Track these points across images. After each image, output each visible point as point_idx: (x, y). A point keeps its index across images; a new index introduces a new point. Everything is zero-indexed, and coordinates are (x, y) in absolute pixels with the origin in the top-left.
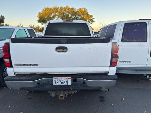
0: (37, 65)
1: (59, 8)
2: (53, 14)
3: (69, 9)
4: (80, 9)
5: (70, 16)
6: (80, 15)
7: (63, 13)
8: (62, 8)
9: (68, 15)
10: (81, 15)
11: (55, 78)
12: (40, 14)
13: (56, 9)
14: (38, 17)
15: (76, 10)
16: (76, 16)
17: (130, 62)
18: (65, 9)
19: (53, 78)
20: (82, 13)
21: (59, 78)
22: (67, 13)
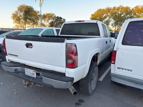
0: (17, 56)
1: (112, 8)
2: (105, 15)
3: (122, 8)
4: (136, 7)
5: (122, 15)
6: (135, 14)
7: (116, 13)
8: (114, 8)
9: (121, 14)
10: (137, 14)
11: (26, 69)
12: (92, 15)
13: (108, 10)
14: (90, 18)
15: (131, 9)
16: (130, 15)
17: (131, 71)
18: (118, 9)
19: (25, 68)
20: (138, 11)
21: (28, 69)
22: (120, 13)
